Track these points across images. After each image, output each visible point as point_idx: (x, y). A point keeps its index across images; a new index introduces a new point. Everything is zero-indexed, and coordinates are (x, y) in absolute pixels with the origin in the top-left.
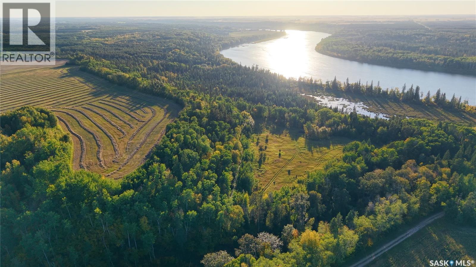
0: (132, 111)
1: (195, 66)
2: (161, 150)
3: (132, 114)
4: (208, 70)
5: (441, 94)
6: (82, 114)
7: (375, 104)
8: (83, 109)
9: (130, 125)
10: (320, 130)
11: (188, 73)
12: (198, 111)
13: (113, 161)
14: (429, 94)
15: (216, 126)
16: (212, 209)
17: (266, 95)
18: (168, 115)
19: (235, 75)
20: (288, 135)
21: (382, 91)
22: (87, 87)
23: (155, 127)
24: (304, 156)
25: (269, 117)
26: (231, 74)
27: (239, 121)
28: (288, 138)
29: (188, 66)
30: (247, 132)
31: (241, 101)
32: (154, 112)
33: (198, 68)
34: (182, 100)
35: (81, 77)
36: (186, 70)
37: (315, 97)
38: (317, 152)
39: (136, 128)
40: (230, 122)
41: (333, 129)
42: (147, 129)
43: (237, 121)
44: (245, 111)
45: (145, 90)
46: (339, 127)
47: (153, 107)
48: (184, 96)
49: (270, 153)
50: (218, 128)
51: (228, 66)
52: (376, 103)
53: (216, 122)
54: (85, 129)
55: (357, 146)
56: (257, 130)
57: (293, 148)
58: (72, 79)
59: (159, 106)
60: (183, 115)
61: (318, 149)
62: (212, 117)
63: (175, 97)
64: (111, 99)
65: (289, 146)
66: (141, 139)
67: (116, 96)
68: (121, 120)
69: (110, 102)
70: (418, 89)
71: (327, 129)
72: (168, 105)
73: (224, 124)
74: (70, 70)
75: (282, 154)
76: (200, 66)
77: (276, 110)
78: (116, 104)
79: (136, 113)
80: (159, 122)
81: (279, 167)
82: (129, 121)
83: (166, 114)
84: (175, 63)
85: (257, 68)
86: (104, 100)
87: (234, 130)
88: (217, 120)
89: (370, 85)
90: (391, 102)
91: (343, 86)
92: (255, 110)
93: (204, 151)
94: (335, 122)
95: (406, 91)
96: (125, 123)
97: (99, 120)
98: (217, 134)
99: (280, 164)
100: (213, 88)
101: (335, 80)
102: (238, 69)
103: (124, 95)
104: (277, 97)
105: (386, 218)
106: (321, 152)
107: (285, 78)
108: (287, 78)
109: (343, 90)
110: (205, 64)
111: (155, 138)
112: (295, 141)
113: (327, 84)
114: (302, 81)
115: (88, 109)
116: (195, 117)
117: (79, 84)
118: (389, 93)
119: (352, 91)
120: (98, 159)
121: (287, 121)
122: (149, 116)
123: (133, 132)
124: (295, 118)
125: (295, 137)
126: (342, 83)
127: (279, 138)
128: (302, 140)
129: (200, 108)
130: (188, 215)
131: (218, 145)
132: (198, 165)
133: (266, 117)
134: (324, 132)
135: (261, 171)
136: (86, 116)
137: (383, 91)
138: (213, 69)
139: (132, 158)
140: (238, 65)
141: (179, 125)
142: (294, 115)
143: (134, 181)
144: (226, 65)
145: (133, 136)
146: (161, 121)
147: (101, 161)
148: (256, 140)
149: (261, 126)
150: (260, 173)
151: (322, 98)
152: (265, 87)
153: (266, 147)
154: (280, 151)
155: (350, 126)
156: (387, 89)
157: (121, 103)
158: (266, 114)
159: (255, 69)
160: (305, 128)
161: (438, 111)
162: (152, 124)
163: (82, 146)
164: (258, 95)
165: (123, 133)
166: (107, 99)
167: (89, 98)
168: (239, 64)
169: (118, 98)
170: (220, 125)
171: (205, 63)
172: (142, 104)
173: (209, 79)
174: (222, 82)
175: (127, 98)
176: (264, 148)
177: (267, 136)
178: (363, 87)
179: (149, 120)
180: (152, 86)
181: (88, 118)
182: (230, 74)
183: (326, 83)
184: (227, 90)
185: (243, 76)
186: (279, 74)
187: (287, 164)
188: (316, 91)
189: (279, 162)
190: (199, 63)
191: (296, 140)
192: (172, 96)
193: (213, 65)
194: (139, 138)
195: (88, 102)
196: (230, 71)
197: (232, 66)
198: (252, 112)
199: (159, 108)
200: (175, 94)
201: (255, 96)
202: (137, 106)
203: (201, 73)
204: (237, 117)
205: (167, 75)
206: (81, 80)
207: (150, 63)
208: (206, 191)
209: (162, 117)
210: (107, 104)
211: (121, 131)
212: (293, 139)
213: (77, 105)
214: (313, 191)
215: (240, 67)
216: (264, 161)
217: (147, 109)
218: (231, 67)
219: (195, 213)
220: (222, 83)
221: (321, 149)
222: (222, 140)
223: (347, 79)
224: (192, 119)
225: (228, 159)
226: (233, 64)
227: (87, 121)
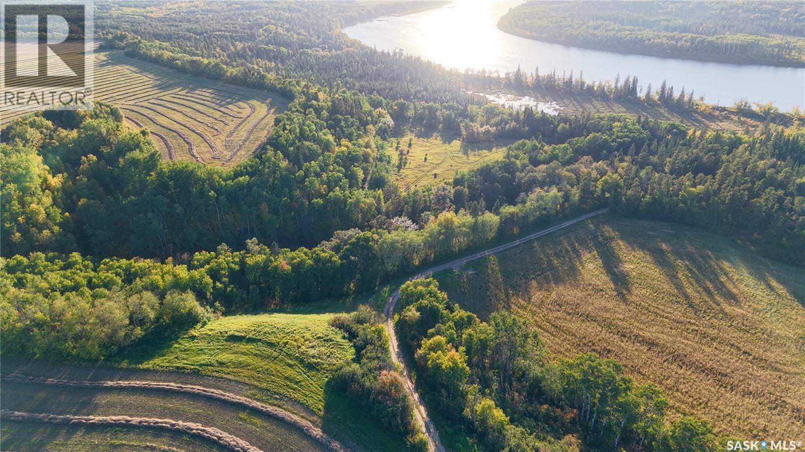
0: (221, 106)
1: (302, 50)
2: (273, 140)
3: (222, 109)
4: (323, 57)
5: (667, 88)
6: (153, 110)
7: (573, 104)
8: (151, 105)
9: (223, 122)
10: (482, 130)
11: (291, 61)
12: (314, 102)
13: (213, 158)
14: (650, 87)
15: (340, 121)
16: (340, 198)
17: (413, 91)
18: (272, 110)
19: (367, 65)
20: (439, 138)
21: (586, 85)
22: (146, 79)
23: (258, 123)
24: (457, 160)
25: (414, 118)
26: (360, 62)
27: (372, 120)
28: (439, 141)
29: (291, 52)
30: (383, 133)
31: (375, 96)
32: (253, 108)
33: (308, 55)
34: (290, 91)
35: (132, 65)
36: (289, 57)
37: (488, 96)
38: (474, 155)
39: (232, 125)
40: (360, 119)
41: (500, 128)
42: (248, 126)
43: (369, 118)
44: (380, 108)
45: (234, 80)
46: (507, 126)
47: (250, 102)
48: (293, 85)
49: (413, 158)
50: (343, 123)
51: (355, 50)
52: (575, 103)
53: (339, 116)
54: (163, 127)
55: (524, 145)
56: (397, 133)
57: (443, 152)
58: (118, 67)
59: (258, 100)
60: (296, 108)
61: (476, 153)
62: (334, 109)
63: (281, 87)
64: (187, 93)
65: (438, 150)
66: (242, 136)
67: (194, 89)
68: (209, 116)
69: (187, 96)
70: (635, 81)
71: (490, 129)
72: (270, 99)
73: (351, 120)
74: (109, 55)
75: (428, 158)
76: (310, 51)
77: (424, 108)
78: (196, 98)
79: (228, 108)
80: (263, 119)
81: (423, 171)
82: (220, 117)
83: (269, 109)
84: (271, 47)
85: (401, 54)
86: (177, 95)
87: (365, 128)
88: (341, 114)
89: (569, 77)
90: (597, 100)
91: (529, 80)
92: (396, 107)
93: (326, 147)
94: (502, 121)
95: (619, 85)
96: (216, 119)
97: (179, 117)
98: (343, 132)
99: (424, 169)
100: (333, 82)
101: (519, 70)
102: (371, 55)
103: (205, 88)
104: (429, 95)
105: (536, 204)
106: (479, 155)
107: (444, 68)
108: (447, 69)
109: (530, 85)
110: (318, 49)
111: (260, 135)
112: (447, 144)
113: (508, 78)
114: (470, 73)
115: (159, 105)
116: (311, 109)
117: (131, 75)
118: (596, 89)
119: (543, 87)
120: (193, 155)
121: (440, 122)
122: (247, 111)
123: (228, 129)
124: (449, 116)
125: (448, 139)
126: (529, 74)
127: (427, 142)
128: (457, 144)
129: (317, 99)
130: (314, 203)
131: (344, 142)
132: (321, 158)
133: (410, 118)
134: (487, 132)
135: (400, 176)
136: (159, 113)
137: (588, 86)
138: (332, 55)
139: (235, 154)
140: (371, 50)
141: (292, 117)
142: (448, 112)
143: (247, 170)
144: (352, 49)
145: (232, 133)
146: (265, 117)
147: (197, 158)
148: (395, 145)
149: (403, 128)
150: (399, 178)
151: (498, 97)
152: (412, 81)
153: (408, 152)
154: (426, 155)
155: (522, 125)
156: (594, 82)
157: (204, 98)
158: (411, 113)
159: (398, 55)
160: (463, 129)
161: (659, 112)
162: (253, 121)
163: (167, 144)
164: (402, 92)
165: (217, 130)
166: (180, 93)
167: (156, 92)
168: (373, 48)
169: (197, 92)
170: (346, 120)
171: (318, 47)
172: (235, 98)
173: (326, 70)
174: (347, 75)
175: (211, 91)
176: (405, 152)
177: (411, 140)
178: (559, 80)
179: (248, 116)
180: (245, 74)
181: (163, 115)
182: (358, 63)
183: (506, 75)
184: (354, 85)
185: (379, 66)
186: (434, 63)
187: (434, 168)
188: (490, 88)
189: (424, 166)
190: (308, 47)
191: (449, 143)
192: (276, 87)
193: (330, 50)
194: (239, 136)
195: (155, 96)
196: (358, 59)
197: (361, 52)
198: (390, 111)
199: (259, 103)
200: (279, 84)
201: (397, 93)
202: (227, 100)
203: (313, 60)
204: (370, 113)
205: (260, 64)
206: (134, 69)
207: (231, 47)
208: (332, 184)
209: (266, 113)
210: (183, 99)
211: (212, 128)
212: (445, 143)
213: (141, 100)
214: (459, 187)
215: (374, 53)
216: (405, 166)
217: (241, 104)
218: (359, 52)
219: (321, 201)
220: (346, 77)
221: (480, 152)
222: (350, 137)
223: (537, 69)
224: (307, 113)
225: (357, 155)
226: (363, 48)
227: (162, 119)
